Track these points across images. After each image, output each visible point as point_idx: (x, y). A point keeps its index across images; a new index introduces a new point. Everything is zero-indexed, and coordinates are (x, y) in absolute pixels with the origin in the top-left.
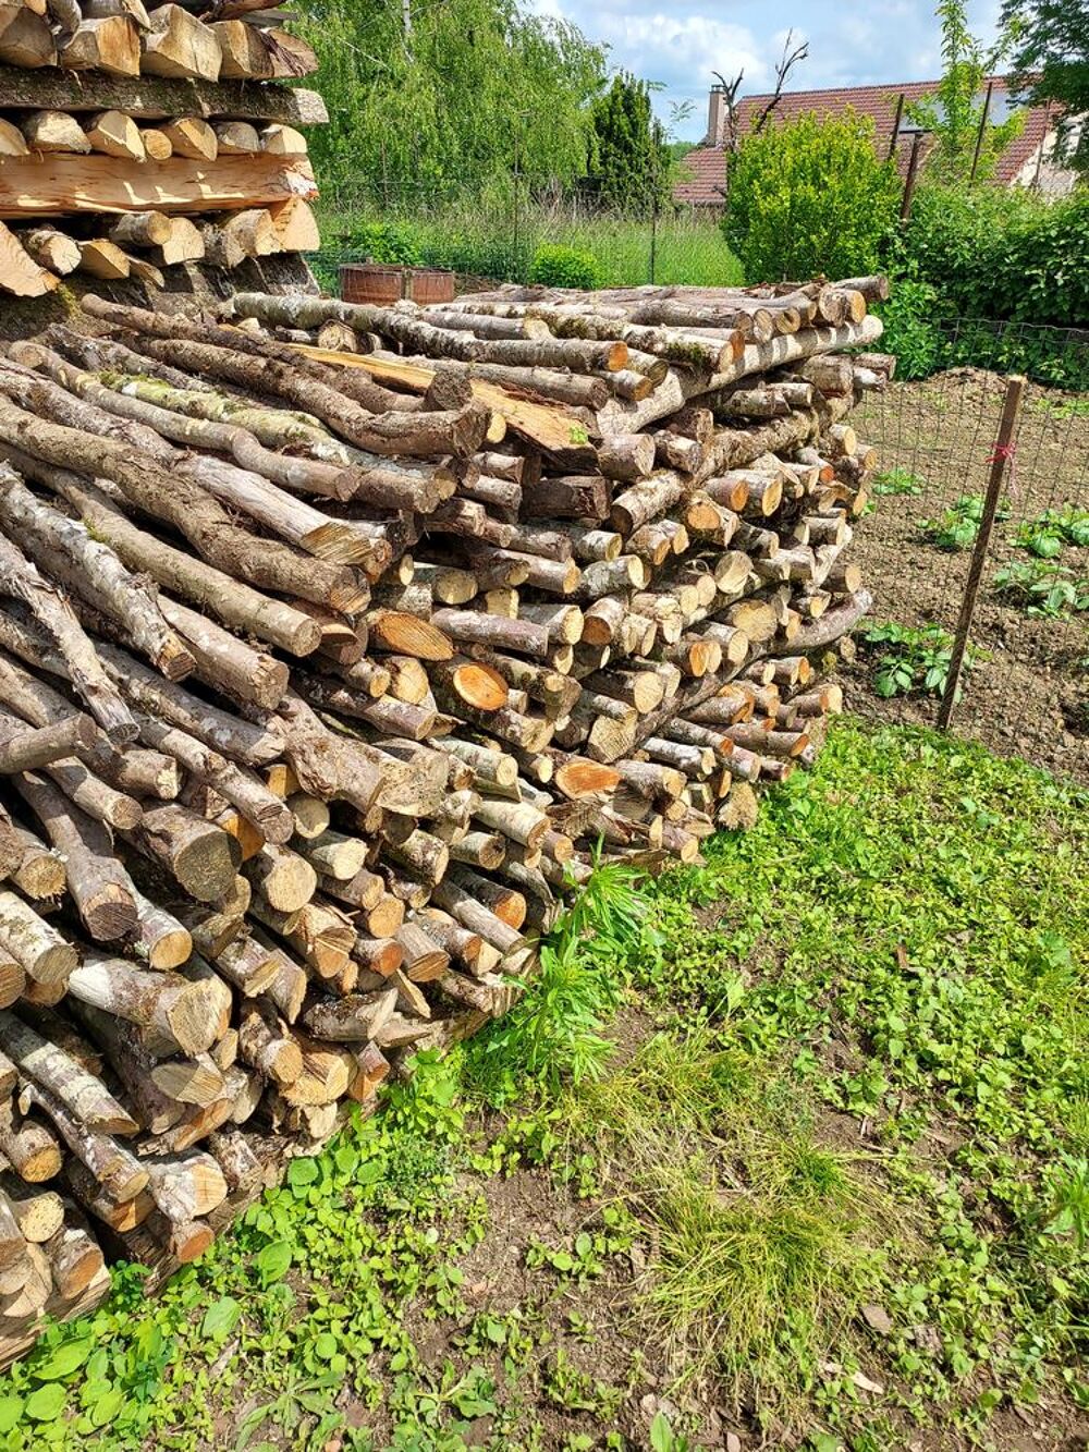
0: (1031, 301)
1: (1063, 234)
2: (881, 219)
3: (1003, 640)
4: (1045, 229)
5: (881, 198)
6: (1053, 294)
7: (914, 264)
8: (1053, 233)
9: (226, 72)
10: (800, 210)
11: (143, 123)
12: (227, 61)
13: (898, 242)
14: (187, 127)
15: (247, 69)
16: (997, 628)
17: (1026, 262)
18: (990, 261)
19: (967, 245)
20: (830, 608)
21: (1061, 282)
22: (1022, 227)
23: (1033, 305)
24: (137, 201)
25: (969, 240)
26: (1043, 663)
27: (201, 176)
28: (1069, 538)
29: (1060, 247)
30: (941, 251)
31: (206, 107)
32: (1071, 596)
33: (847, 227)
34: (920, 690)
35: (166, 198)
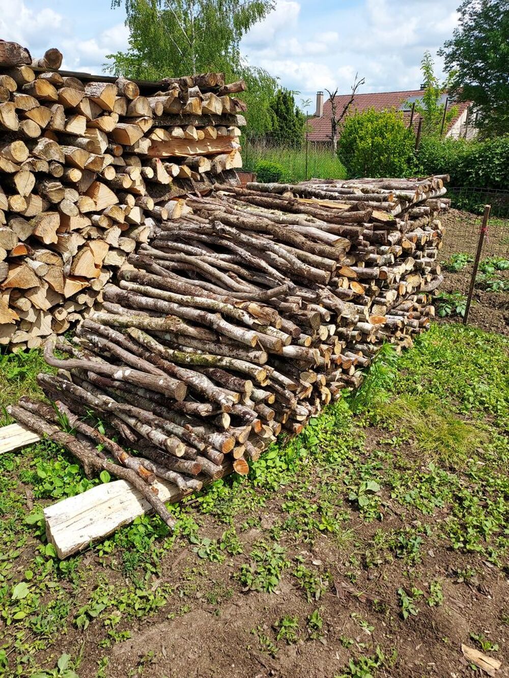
0: (469, 181)
1: (481, 156)
2: (408, 150)
3: (479, 300)
4: (474, 154)
5: (408, 142)
6: (478, 179)
7: (422, 167)
8: (477, 156)
9: (224, 112)
10: (375, 147)
11: (198, 128)
12: (224, 108)
13: (415, 159)
14: (209, 129)
15: (229, 111)
16: (478, 296)
17: (467, 167)
18: (452, 166)
19: (442, 160)
20: (432, 280)
21: (481, 174)
22: (464, 153)
23: (470, 184)
24: (192, 153)
25: (443, 158)
26: (495, 307)
27: (208, 144)
28: (497, 268)
29: (480, 161)
30: (432, 162)
31: (214, 122)
32: (502, 285)
33: (394, 153)
34: (454, 314)
35: (199, 151)
